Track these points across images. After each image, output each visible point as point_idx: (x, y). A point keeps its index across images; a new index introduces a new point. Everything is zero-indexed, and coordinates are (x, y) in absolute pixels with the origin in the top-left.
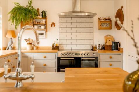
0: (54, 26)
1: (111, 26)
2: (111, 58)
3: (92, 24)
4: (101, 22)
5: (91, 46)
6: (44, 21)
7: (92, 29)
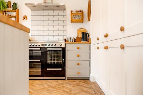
0: (25, 19)
1: (83, 18)
2: (78, 48)
3: (64, 17)
4: (73, 14)
5: (63, 39)
6: (14, 14)
7: (65, 22)
